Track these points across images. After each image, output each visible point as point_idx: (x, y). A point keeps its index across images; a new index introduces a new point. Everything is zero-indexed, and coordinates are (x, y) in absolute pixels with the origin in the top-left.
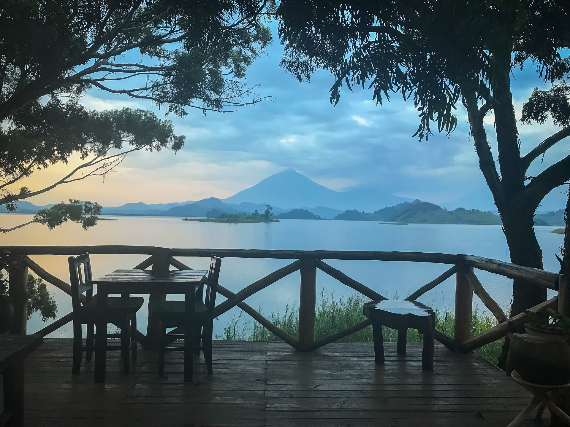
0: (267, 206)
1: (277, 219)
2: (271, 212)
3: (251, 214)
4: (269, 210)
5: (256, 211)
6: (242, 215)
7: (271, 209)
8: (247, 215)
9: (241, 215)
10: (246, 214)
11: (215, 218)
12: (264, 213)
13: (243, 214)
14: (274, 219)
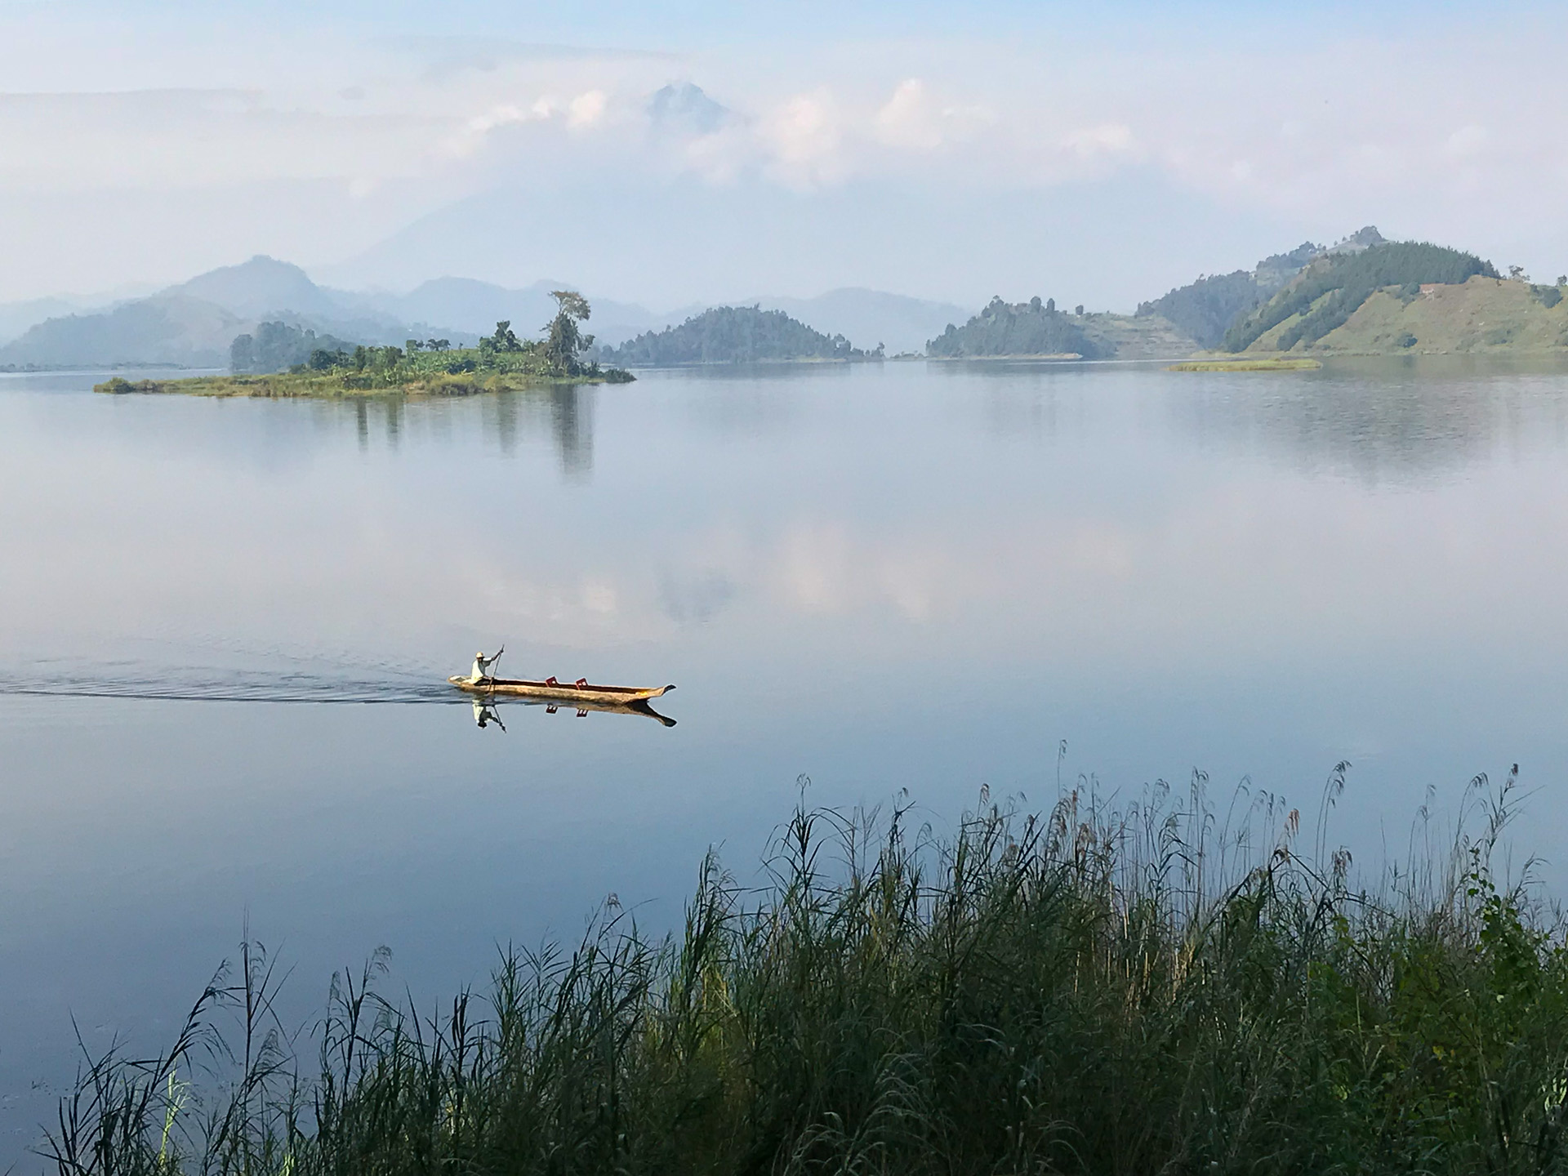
0: (558, 294)
1: (620, 369)
2: (583, 328)
3: (475, 345)
4: (573, 317)
5: (503, 326)
7: (584, 311)
8: (454, 347)
9: (421, 350)
10: (447, 343)
11: (276, 375)
12: (546, 336)
13: (436, 345)
14: (606, 371)
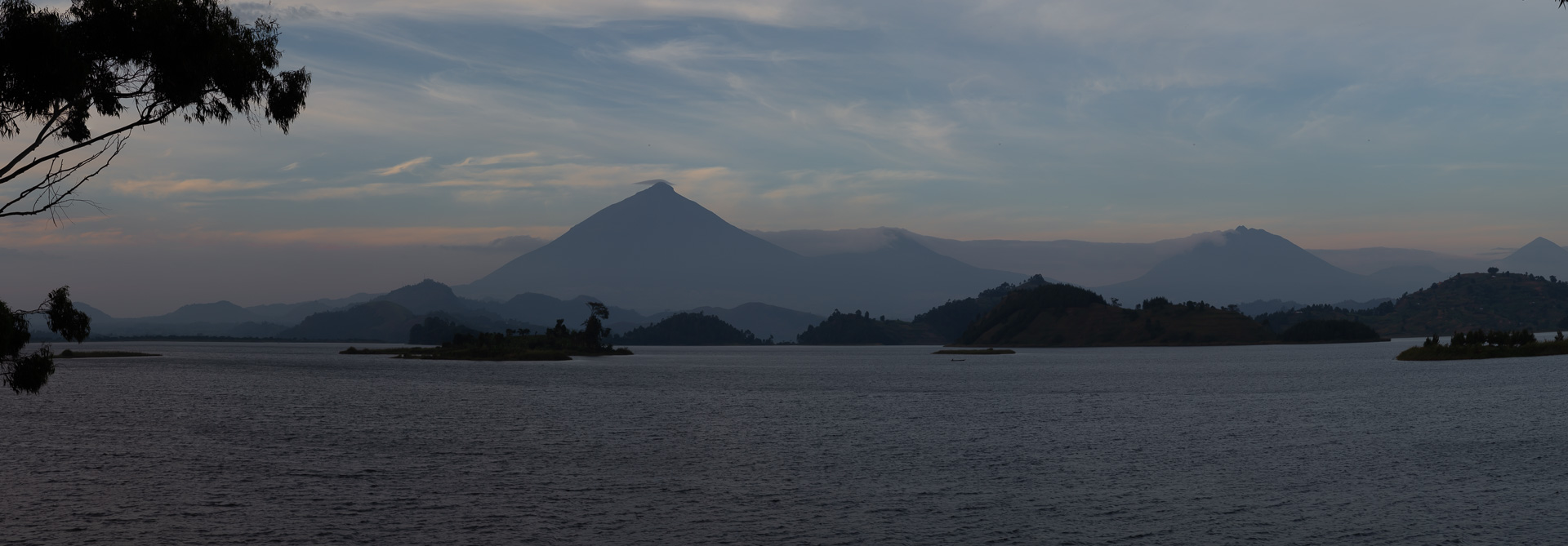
0: (591, 304)
1: (623, 347)
2: (605, 323)
3: (545, 333)
4: (599, 317)
5: (559, 322)
6: (518, 334)
7: (605, 313)
8: (532, 333)
9: (514, 335)
10: (529, 331)
11: (434, 346)
12: (584, 328)
13: (521, 331)
14: (615, 348)
